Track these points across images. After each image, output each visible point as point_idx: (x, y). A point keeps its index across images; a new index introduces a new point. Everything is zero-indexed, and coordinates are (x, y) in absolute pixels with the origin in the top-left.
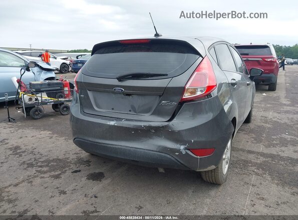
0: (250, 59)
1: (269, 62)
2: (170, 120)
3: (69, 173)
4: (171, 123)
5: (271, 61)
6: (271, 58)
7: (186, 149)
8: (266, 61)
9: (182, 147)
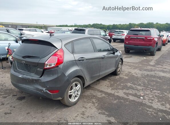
0: (138, 37)
1: (149, 39)
2: (41, 77)
3: (11, 96)
4: (40, 78)
5: (150, 39)
6: (150, 37)
7: (45, 90)
8: (147, 39)
9: (44, 89)
